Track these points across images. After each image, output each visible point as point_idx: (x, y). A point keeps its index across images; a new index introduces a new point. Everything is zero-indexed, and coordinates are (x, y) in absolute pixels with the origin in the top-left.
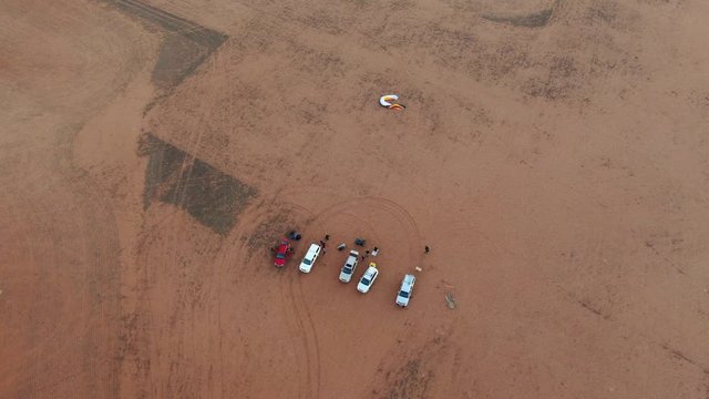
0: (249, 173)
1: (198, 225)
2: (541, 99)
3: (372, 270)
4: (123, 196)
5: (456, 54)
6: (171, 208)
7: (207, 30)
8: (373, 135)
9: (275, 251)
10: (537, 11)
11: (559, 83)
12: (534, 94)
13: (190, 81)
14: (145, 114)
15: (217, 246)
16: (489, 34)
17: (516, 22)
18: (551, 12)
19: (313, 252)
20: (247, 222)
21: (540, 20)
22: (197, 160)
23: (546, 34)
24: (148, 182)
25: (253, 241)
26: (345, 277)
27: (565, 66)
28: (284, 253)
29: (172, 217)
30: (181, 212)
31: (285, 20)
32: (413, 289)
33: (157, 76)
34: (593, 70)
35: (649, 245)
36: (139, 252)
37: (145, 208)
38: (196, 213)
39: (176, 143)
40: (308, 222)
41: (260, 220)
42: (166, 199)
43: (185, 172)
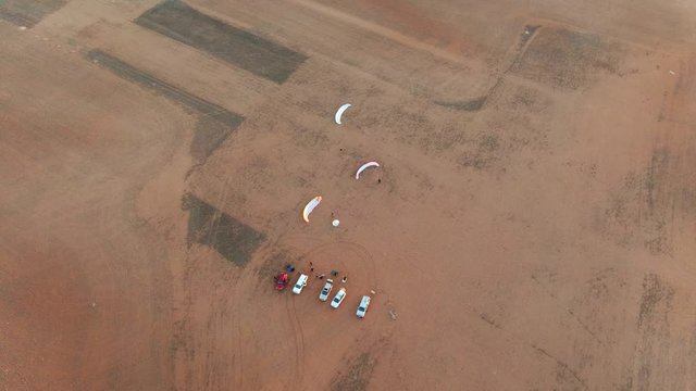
0: (260, 223)
1: (224, 260)
2: (470, 169)
3: (342, 292)
4: (173, 239)
5: (412, 133)
6: (205, 248)
7: (230, 113)
8: (348, 195)
9: (277, 279)
10: (474, 98)
11: (485, 156)
12: (466, 164)
13: (218, 153)
14: (186, 179)
15: (237, 275)
16: (438, 117)
17: (458, 106)
18: (486, 98)
19: (302, 280)
20: (258, 258)
21: (476, 105)
22: (223, 214)
23: (480, 117)
24: (190, 229)
25: (262, 272)
26: (323, 297)
27: (491, 143)
28: (283, 282)
29: (206, 254)
30: (212, 251)
31: (287, 105)
32: (369, 306)
33: (194, 150)
34: (511, 146)
35: (533, 277)
36: (185, 279)
37: (189, 248)
38: (223, 251)
39: (209, 201)
40: (300, 259)
41: (266, 257)
42: (202, 241)
43: (215, 222)
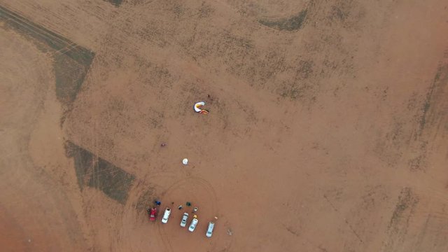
0: (128, 165)
1: (110, 199)
2: (288, 98)
4: (68, 184)
5: (240, 62)
6: (94, 190)
8: (192, 134)
9: (150, 212)
10: (296, 13)
11: (300, 84)
12: (284, 95)
13: (80, 96)
14: (62, 126)
15: (121, 211)
16: (263, 39)
17: (281, 25)
18: (306, 11)
19: (167, 213)
20: (134, 196)
21: (296, 23)
22: (99, 159)
23: (301, 36)
24: (77, 175)
25: (138, 206)
26: (183, 225)
27: (306, 68)
28: (154, 213)
29: (95, 195)
30: (99, 192)
31: (129, 34)
34: (323, 71)
35: (325, 197)
36: (86, 216)
37: (81, 191)
38: (107, 192)
39: (85, 147)
40: (163, 194)
41: (139, 194)
42: (90, 185)
43: (95, 167)
